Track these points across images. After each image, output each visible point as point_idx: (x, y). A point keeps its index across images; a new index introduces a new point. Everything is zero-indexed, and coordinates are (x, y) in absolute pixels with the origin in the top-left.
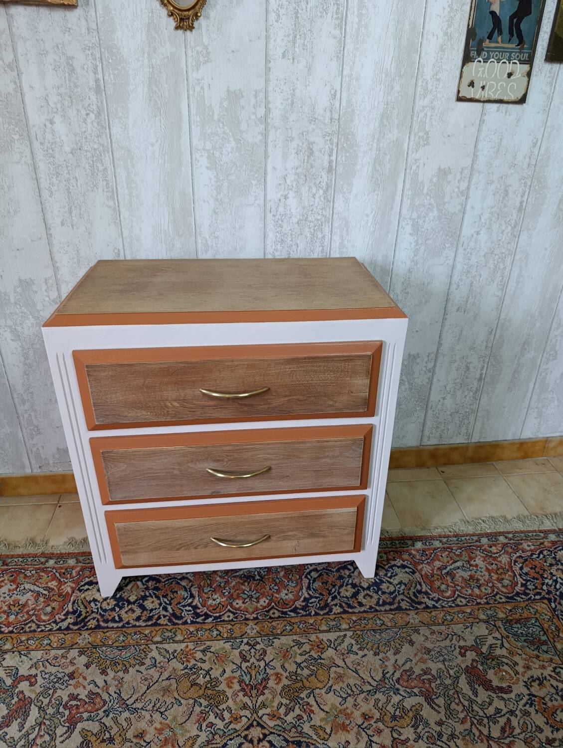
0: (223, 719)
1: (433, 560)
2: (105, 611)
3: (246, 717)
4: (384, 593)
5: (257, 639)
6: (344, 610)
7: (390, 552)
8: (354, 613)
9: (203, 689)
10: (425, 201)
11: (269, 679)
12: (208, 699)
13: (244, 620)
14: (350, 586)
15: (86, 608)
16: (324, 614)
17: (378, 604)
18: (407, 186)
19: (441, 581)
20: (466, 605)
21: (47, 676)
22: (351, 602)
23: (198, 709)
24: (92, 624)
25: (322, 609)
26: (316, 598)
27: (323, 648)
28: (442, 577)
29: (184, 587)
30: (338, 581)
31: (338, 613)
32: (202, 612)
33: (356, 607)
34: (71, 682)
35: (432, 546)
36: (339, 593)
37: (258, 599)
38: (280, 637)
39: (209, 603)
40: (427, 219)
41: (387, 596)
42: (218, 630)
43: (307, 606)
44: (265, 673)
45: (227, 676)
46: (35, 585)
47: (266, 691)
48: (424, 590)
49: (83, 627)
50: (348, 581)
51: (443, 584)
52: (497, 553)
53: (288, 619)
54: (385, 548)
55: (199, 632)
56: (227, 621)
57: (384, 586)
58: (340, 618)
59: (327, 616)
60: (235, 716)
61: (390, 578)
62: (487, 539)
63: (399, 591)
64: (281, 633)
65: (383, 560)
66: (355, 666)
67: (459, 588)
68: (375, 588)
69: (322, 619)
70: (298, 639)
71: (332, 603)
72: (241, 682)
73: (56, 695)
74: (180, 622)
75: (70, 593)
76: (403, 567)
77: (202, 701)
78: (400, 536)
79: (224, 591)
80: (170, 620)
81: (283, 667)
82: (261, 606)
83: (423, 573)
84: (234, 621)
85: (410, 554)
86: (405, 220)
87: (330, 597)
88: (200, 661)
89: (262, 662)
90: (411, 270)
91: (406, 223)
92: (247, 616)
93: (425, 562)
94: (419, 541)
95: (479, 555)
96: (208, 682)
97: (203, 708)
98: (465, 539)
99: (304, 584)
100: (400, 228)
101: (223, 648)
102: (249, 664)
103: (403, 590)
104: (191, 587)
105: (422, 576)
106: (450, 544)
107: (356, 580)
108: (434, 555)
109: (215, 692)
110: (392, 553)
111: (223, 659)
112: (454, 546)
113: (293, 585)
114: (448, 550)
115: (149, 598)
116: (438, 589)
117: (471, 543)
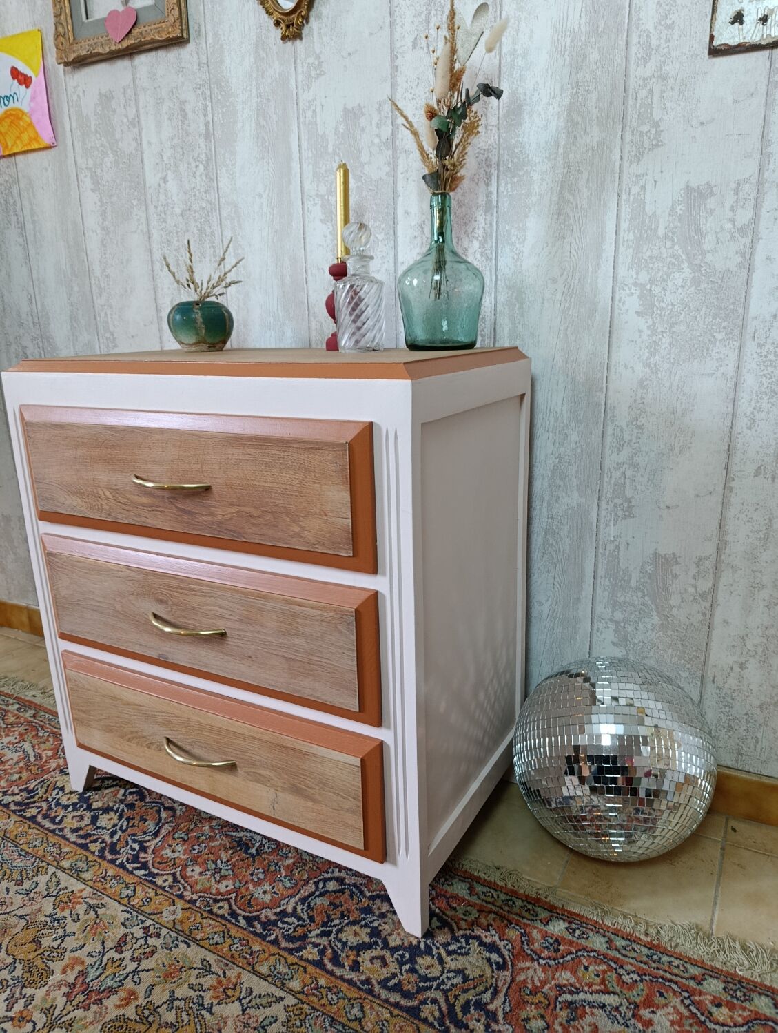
0: (9, 1010)
1: (563, 966)
2: (58, 804)
4: (413, 971)
5: (164, 929)
6: (321, 960)
7: (490, 912)
8: (331, 973)
9: (37, 953)
10: (663, 250)
11: (116, 993)
12: (27, 970)
13: (176, 895)
14: (368, 930)
15: (45, 793)
16: (285, 949)
17: (384, 983)
18: (624, 225)
19: (542, 1011)
22: (344, 955)
24: (31, 812)
25: (290, 939)
26: (299, 919)
27: (229, 997)
28: (551, 1005)
29: (160, 819)
30: (357, 913)
31: (307, 960)
32: (144, 858)
33: (343, 966)
35: (583, 942)
36: (340, 931)
37: (223, 878)
38: (192, 944)
39: (163, 852)
40: (670, 283)
41: (413, 978)
42: (135, 890)
43: (275, 923)
44: (120, 981)
45: (78, 956)
46: (33, 747)
47: (94, 1008)
48: (491, 1007)
49: (20, 811)
51: (542, 1017)
52: (723, 1025)
53: (229, 926)
55: (113, 881)
56: (157, 885)
57: (423, 962)
58: (301, 969)
59: (286, 955)
60: (25, 1015)
61: (449, 953)
62: (722, 985)
63: (443, 983)
64: (200, 940)
65: (465, 920)
69: (274, 955)
70: (212, 962)
71: (313, 940)
72: (83, 973)
74: (109, 857)
75: (52, 770)
76: (492, 948)
77: (19, 967)
78: (534, 895)
79: (196, 847)
80: (102, 850)
81: (152, 987)
82: (217, 889)
83: (520, 978)
84: (164, 890)
85: (525, 934)
86: (626, 288)
87: (321, 929)
88: (75, 917)
89: (135, 965)
90: (645, 383)
91: (628, 292)
92: (185, 893)
93: (541, 961)
94: (564, 920)
95: (674, 1007)
96: (52, 949)
97: (9, 978)
98: (670, 962)
99: (302, 891)
100: (616, 302)
101: (114, 917)
102: (117, 956)
103: (452, 985)
104: (167, 823)
105: (513, 981)
106: (625, 956)
107: (387, 926)
108: (572, 959)
109: (43, 966)
110: (493, 916)
111: (99, 930)
112: (631, 964)
113: (288, 884)
114: (612, 964)
115: (112, 814)
116: (522, 1020)
117: (676, 975)
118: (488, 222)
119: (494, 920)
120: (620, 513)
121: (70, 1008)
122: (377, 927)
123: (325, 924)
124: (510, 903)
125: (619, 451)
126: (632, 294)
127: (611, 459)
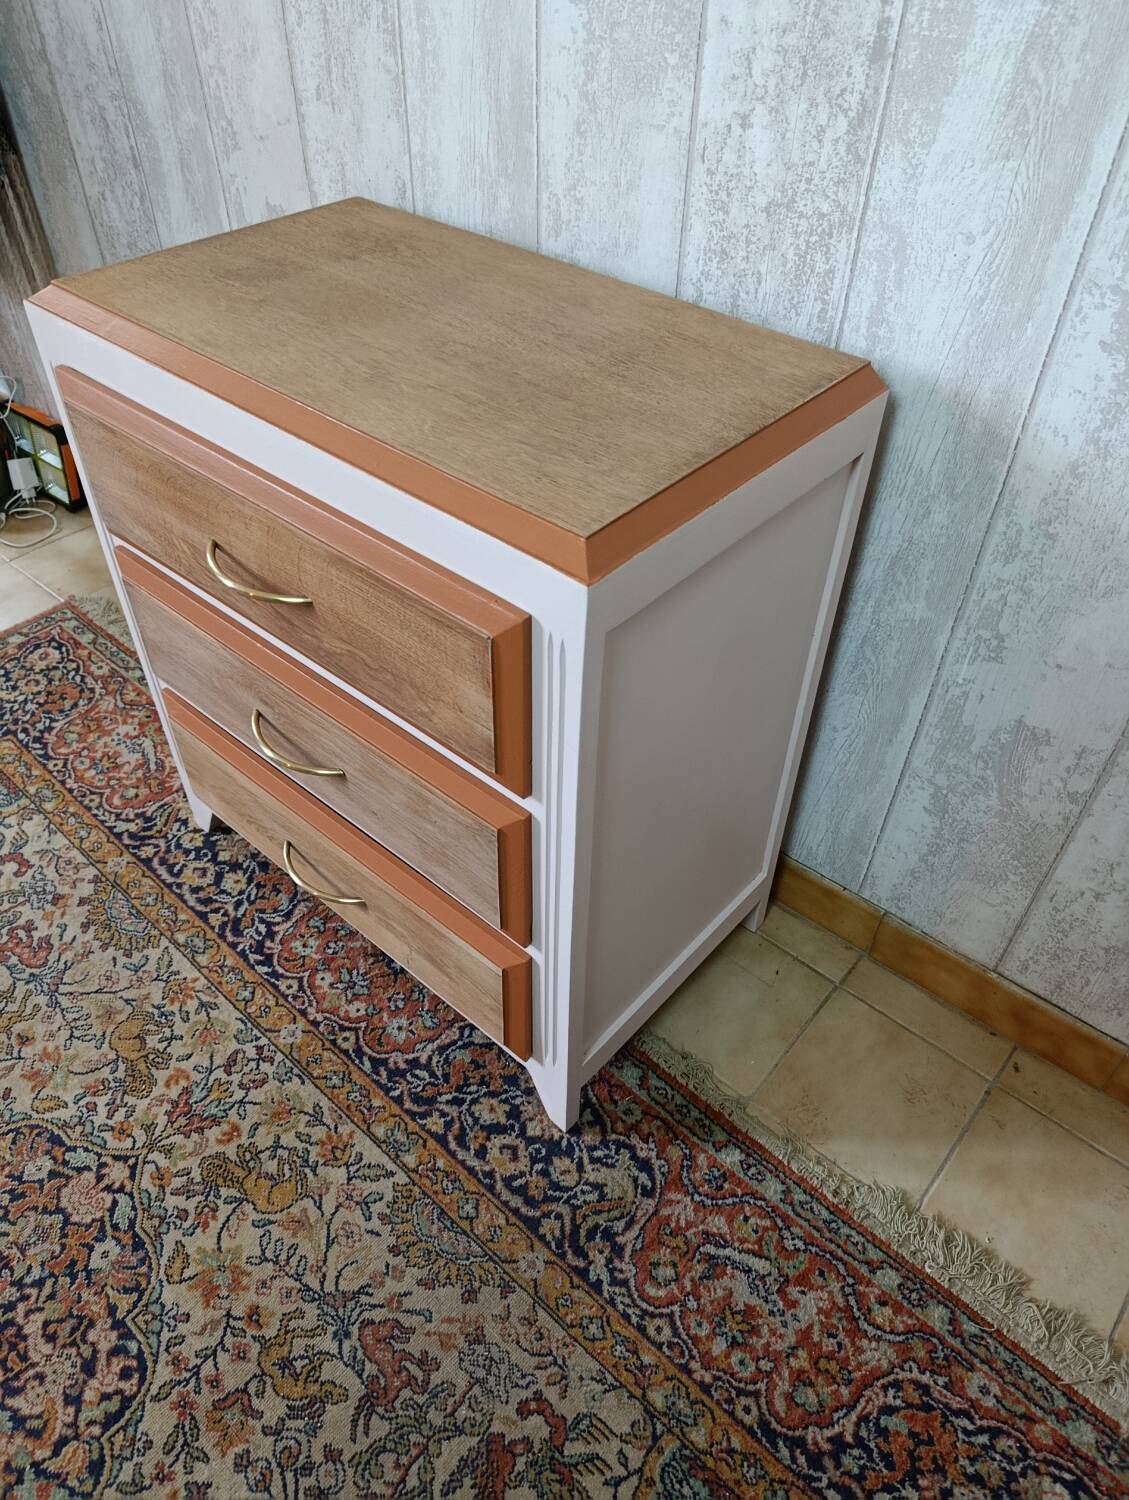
0: (110, 1117)
1: (719, 1210)
2: (178, 846)
3: (135, 1142)
4: (545, 1173)
5: (279, 1053)
6: (445, 1136)
7: (657, 1117)
8: (453, 1155)
9: (141, 1054)
11: (219, 1124)
12: (129, 1072)
13: (299, 1010)
15: (165, 825)
16: (407, 1111)
17: (508, 1181)
19: (676, 1258)
20: (659, 1346)
21: (38, 877)
22: (472, 1135)
23: (105, 1073)
24: (147, 852)
25: (417, 1099)
26: (433, 1075)
27: (336, 1159)
28: (689, 1253)
29: (295, 894)
30: (500, 1081)
31: (429, 1132)
32: (269, 948)
33: (468, 1149)
34: (49, 907)
35: (754, 1183)
36: (474, 1101)
37: (356, 997)
38: (307, 1081)
39: (293, 945)
41: (543, 1182)
42: (253, 993)
43: (402, 1074)
44: (225, 1111)
45: (183, 1067)
46: (155, 747)
47: (195, 1136)
48: (620, 1240)
49: (134, 847)
50: (514, 1098)
51: (675, 1265)
52: (878, 1328)
53: (352, 1067)
54: (657, 1103)
55: (231, 974)
56: (279, 991)
57: (561, 1164)
58: (421, 1141)
59: (407, 1119)
60: (125, 1127)
61: (592, 1160)
62: (898, 1281)
63: (575, 1196)
64: (317, 1078)
65: (623, 1121)
66: (341, 1232)
67: (692, 1304)
68: (544, 1151)
69: (394, 1116)
70: (325, 1109)
71: (442, 1107)
72: (187, 1091)
73: (20, 909)
74: (230, 938)
75: (174, 789)
76: (645, 1166)
77: (122, 1067)
78: (717, 1109)
79: (332, 945)
80: (223, 926)
81: (255, 1127)
82: (347, 1011)
83: (665, 1212)
84: (287, 1001)
85: (692, 1158)
86: (1096, 292)
87: (454, 1094)
88: (184, 1014)
89: (242, 1093)
90: (1081, 470)
91: (1097, 300)
92: (309, 1010)
93: (697, 1198)
94: (742, 1151)
95: (830, 1293)
96: (156, 1052)
97: (111, 1078)
98: (849, 1236)
99: (443, 1037)
100: (1071, 314)
101: (226, 1025)
102: (224, 1077)
103: (585, 1201)
104: (304, 900)
105: (656, 1213)
106: (799, 1215)
107: (530, 1107)
108: (734, 1204)
109: (146, 1072)
110: (659, 1123)
111: (209, 1039)
112: (801, 1227)
113: (429, 1023)
114: (779, 1221)
115: (240, 873)
116: (650, 1264)
117: (850, 1255)
118: (871, 83)
119: (658, 1128)
120: (983, 651)
121: (170, 1131)
122: (518, 1106)
123: (459, 1089)
124: (685, 1110)
125: (1007, 562)
126: (1104, 307)
127: (990, 570)
